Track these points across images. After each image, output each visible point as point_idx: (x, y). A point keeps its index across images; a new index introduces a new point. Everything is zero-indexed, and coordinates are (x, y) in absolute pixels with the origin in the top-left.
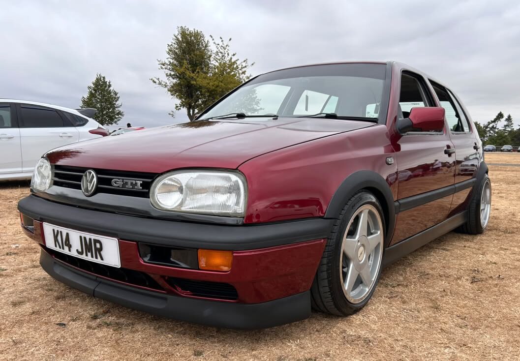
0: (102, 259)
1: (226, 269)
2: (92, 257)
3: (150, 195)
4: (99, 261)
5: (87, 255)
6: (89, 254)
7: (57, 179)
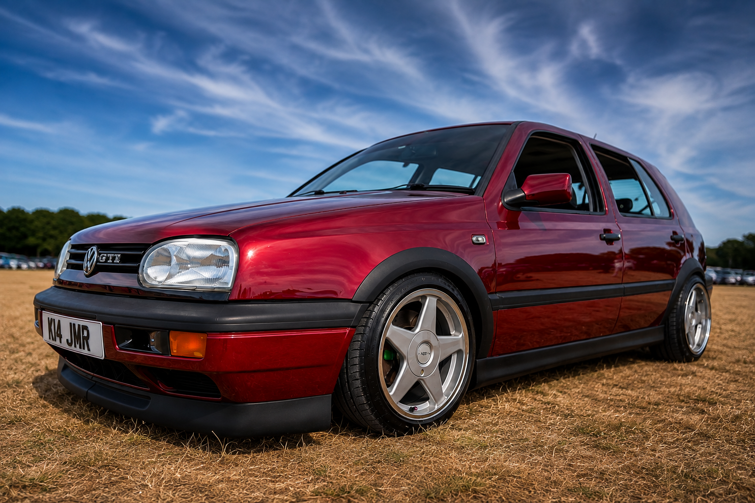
0: (89, 350)
1: (200, 355)
2: (80, 348)
3: (140, 271)
4: (85, 352)
5: (75, 346)
6: (78, 346)
7: (73, 262)
